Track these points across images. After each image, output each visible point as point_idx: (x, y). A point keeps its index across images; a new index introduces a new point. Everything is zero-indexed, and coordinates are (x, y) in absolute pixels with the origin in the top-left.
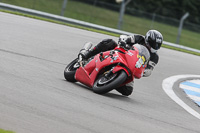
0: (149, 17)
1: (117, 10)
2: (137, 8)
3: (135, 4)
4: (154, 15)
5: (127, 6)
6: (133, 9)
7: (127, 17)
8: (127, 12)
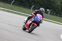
0: (57, 15)
1: (48, 13)
2: (53, 13)
3: (53, 11)
4: (59, 15)
5: (50, 12)
6: (52, 13)
7: (51, 16)
8: (50, 14)
